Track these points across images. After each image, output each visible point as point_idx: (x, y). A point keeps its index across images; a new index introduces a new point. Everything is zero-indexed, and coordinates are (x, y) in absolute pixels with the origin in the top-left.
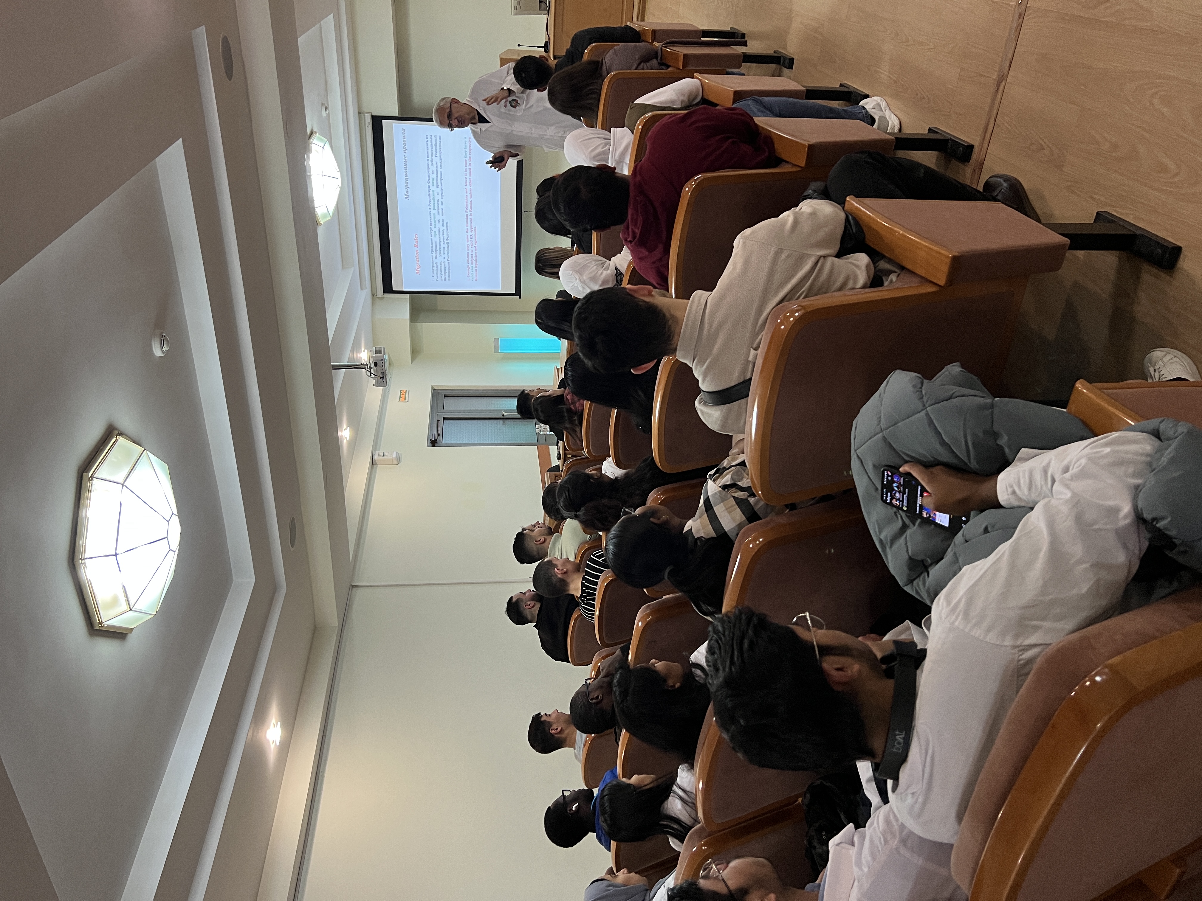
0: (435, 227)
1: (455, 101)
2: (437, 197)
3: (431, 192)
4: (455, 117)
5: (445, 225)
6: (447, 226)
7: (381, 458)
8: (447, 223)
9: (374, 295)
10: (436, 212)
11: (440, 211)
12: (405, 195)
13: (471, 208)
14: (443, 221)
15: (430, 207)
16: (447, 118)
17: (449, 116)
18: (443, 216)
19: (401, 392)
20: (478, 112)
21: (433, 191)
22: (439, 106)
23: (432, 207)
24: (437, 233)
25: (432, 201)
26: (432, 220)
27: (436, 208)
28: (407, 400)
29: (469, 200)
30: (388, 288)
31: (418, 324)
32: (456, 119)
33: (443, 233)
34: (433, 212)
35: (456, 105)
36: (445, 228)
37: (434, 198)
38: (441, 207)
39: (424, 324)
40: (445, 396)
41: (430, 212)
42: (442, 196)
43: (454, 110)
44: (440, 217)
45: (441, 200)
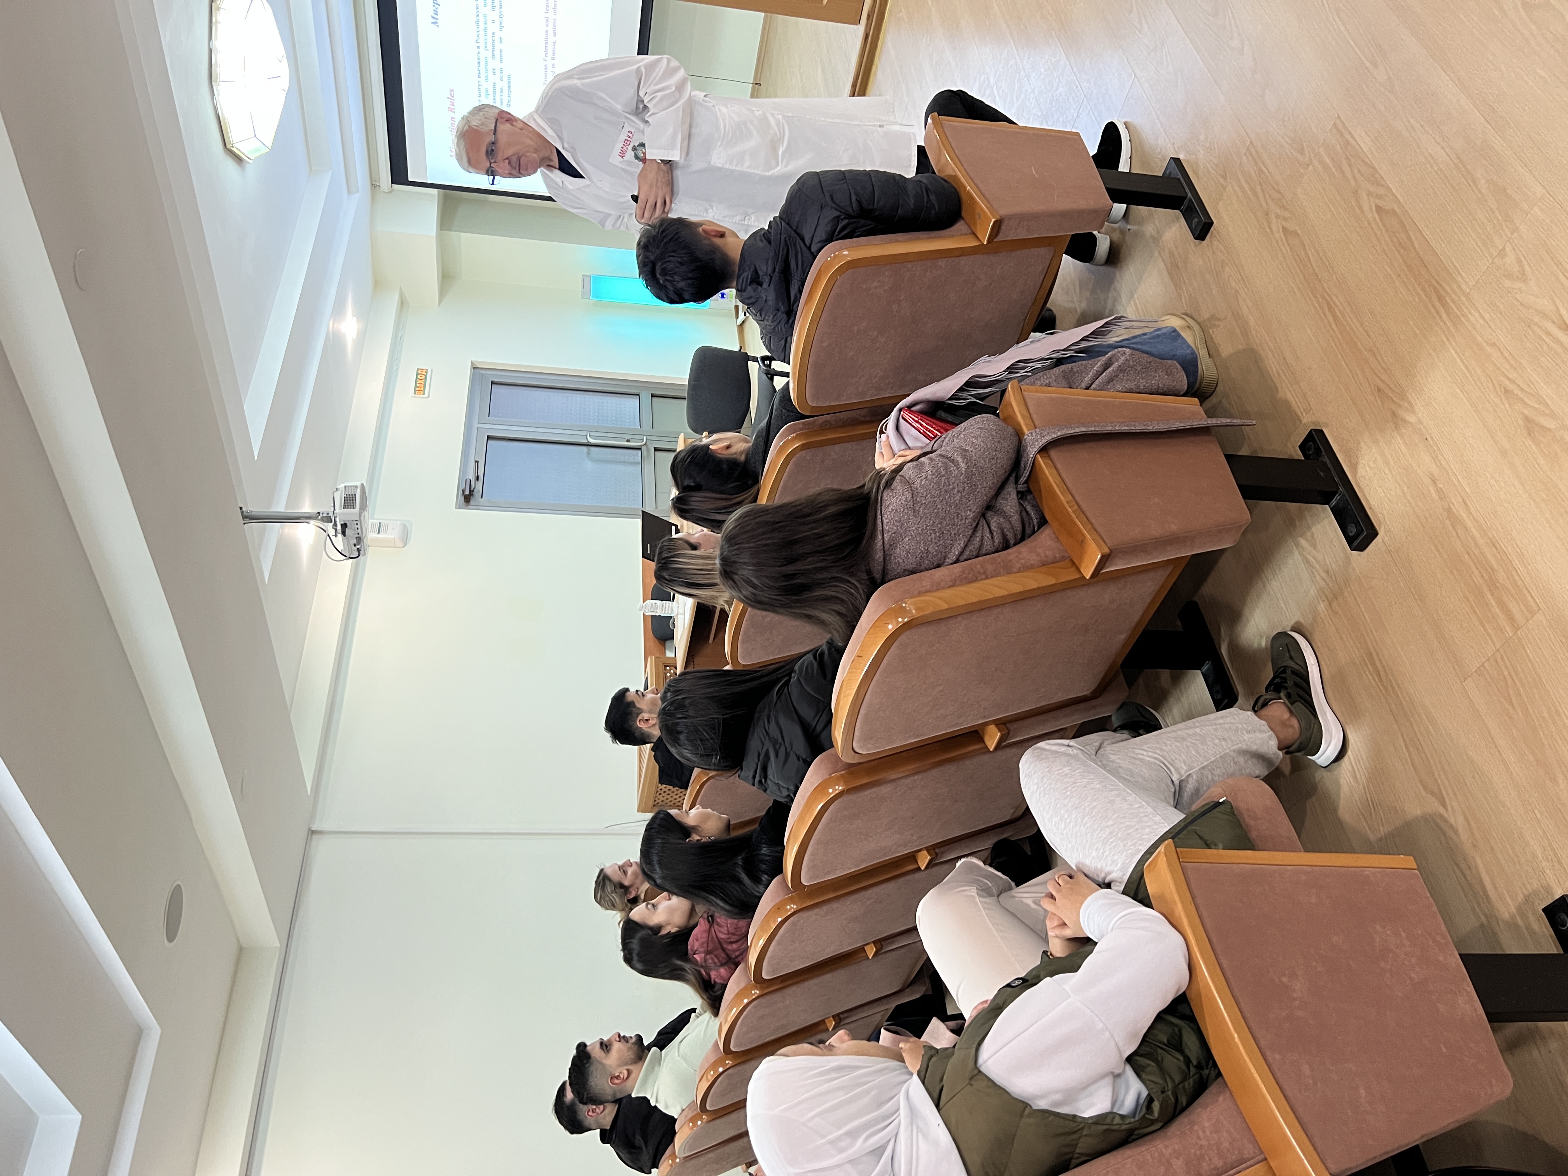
0: (487, 80)
1: (505, 117)
2: (492, 28)
3: (481, 18)
4: (505, 157)
5: (505, 79)
6: (509, 82)
7: (375, 535)
8: (509, 77)
9: (374, 186)
10: (489, 54)
11: (497, 53)
12: (432, 17)
13: (554, 54)
14: (501, 72)
15: (478, 44)
16: (485, 157)
17: (491, 153)
18: (501, 61)
19: (417, 374)
20: (558, 152)
21: (485, 16)
22: (469, 126)
23: (482, 45)
24: (491, 92)
25: (482, 33)
26: (482, 68)
27: (490, 47)
28: (426, 394)
29: (551, 39)
30: (399, 174)
31: (453, 234)
32: (507, 161)
33: (502, 92)
34: (483, 54)
35: (507, 126)
36: (505, 84)
37: (485, 29)
38: (498, 46)
39: (463, 234)
40: (493, 383)
41: (479, 53)
42: (501, 27)
43: (503, 139)
44: (494, 64)
45: (498, 34)
